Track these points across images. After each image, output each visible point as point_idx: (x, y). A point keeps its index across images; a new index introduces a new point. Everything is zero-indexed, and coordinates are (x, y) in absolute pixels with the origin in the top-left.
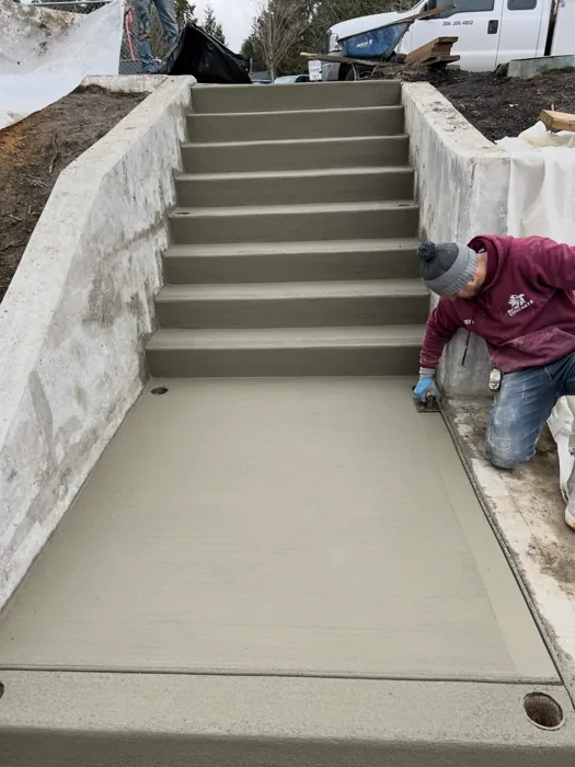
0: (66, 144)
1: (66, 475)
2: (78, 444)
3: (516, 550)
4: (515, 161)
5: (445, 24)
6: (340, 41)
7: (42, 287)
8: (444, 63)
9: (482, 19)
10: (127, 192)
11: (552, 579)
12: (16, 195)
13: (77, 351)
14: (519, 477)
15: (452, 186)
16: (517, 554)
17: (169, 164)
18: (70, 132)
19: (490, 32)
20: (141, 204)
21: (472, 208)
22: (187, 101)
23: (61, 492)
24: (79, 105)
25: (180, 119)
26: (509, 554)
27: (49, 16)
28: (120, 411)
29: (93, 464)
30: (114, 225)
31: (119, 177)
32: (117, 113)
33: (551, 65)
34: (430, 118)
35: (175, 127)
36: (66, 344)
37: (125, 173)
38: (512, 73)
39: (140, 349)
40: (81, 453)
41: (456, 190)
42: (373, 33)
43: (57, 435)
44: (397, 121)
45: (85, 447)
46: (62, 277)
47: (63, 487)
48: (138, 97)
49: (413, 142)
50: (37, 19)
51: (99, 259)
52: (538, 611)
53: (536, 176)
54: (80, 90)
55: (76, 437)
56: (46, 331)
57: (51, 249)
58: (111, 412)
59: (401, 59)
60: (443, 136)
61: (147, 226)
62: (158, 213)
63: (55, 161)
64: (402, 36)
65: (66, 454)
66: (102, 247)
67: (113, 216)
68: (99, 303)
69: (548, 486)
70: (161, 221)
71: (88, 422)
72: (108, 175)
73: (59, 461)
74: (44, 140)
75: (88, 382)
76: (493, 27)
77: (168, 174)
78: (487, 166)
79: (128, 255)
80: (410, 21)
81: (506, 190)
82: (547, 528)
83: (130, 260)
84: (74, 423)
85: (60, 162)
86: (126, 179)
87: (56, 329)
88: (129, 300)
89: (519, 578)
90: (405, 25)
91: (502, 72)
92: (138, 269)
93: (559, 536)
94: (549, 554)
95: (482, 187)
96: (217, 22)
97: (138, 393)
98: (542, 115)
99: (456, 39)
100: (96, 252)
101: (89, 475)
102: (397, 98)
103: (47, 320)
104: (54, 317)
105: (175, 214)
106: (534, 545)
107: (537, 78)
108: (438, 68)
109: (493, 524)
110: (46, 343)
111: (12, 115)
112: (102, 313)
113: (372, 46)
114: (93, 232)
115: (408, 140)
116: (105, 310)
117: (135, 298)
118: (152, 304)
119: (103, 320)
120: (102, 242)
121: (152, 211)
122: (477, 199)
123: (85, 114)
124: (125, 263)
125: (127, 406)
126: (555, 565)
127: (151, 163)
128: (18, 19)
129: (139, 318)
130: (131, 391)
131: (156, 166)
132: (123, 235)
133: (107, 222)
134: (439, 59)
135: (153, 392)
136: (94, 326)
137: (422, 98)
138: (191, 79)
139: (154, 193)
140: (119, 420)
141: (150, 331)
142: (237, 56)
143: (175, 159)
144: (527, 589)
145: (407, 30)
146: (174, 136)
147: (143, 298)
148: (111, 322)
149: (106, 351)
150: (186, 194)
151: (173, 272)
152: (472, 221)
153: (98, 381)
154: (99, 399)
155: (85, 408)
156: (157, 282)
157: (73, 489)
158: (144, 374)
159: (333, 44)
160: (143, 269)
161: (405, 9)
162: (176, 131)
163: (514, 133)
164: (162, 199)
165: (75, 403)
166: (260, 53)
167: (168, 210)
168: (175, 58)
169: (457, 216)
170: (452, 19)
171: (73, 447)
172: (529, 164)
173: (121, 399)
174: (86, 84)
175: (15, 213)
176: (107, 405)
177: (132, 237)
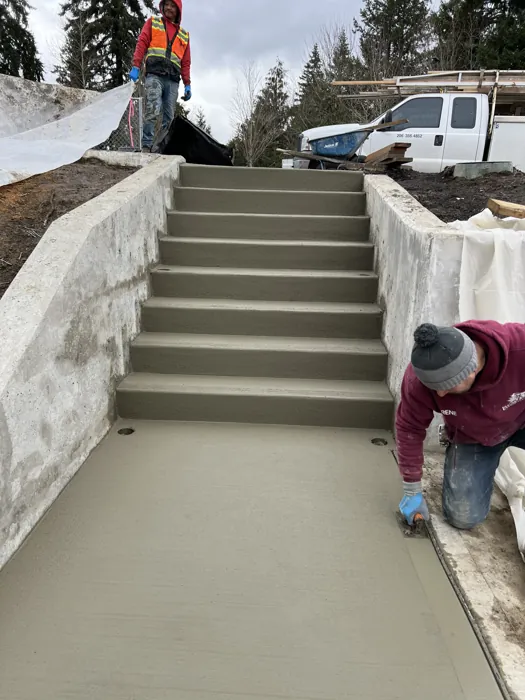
0: (63, 203)
1: (19, 513)
2: (36, 481)
3: (480, 614)
4: (468, 238)
5: (399, 136)
6: (310, 142)
7: (19, 323)
8: (399, 163)
9: (432, 133)
10: (113, 245)
11: (518, 647)
12: (10, 243)
13: (48, 387)
14: (478, 535)
15: (410, 257)
16: (481, 619)
17: (155, 227)
18: (67, 193)
19: (435, 144)
20: (125, 257)
21: (429, 277)
22: (175, 176)
23: (12, 530)
24: (78, 172)
25: (168, 190)
26: (474, 620)
27: (63, 93)
28: (85, 450)
29: (50, 502)
30: (98, 273)
31: (107, 231)
32: (112, 181)
33: (491, 169)
34: (390, 203)
35: (163, 195)
36: (36, 378)
37: (113, 226)
38: (457, 174)
39: (112, 390)
40: (39, 491)
41: (414, 261)
42: (339, 138)
43: (16, 470)
44: (360, 204)
45: (44, 484)
46: (41, 316)
47: (14, 525)
48: (130, 170)
49: (374, 222)
50: (52, 95)
51: (79, 302)
52: (505, 683)
53: (486, 253)
54: (82, 161)
55: (36, 473)
56: (17, 364)
57: (34, 289)
58: (75, 450)
59: (362, 160)
60: (401, 215)
61: (129, 278)
62: (140, 267)
63: (50, 216)
64: (363, 142)
65: (23, 490)
66: (83, 291)
67: (98, 266)
68: (75, 342)
69: (506, 546)
70: (143, 275)
71: (50, 459)
72: (97, 227)
73: (14, 497)
74: (42, 198)
75: (54, 417)
76: (439, 140)
77: (154, 235)
78: (443, 241)
79: (108, 301)
80: (370, 131)
81: (459, 263)
82: (508, 589)
83: (110, 305)
84: (34, 459)
85: (54, 216)
86: (113, 234)
87: (28, 364)
88: (105, 342)
89: (484, 645)
90: (366, 133)
91: (449, 173)
92: (117, 315)
93: (521, 601)
94: (513, 619)
95: (439, 259)
96: (207, 125)
97: (104, 432)
98: (489, 203)
99: (410, 144)
100: (77, 295)
101: (45, 512)
102: (360, 186)
103: (19, 354)
104: (27, 350)
105: (154, 270)
106: (498, 609)
107: (478, 178)
108: (394, 165)
109: (455, 584)
110: (15, 376)
111: (15, 175)
112: (77, 351)
113: (337, 148)
114: (77, 275)
115: (369, 220)
116: (80, 350)
117: (111, 341)
118: (127, 348)
119: (77, 359)
120: (85, 288)
121: (135, 265)
122: (434, 269)
123: (84, 180)
124: (105, 308)
125: (92, 445)
126: (520, 632)
127: (139, 223)
128: (35, 96)
129: (113, 360)
130: (98, 430)
131: (143, 226)
132: (105, 283)
133: (91, 269)
134: (395, 160)
135: (120, 432)
136: (67, 364)
137: (381, 188)
138: (180, 159)
139: (139, 249)
140: (83, 458)
141: (122, 373)
142: (222, 146)
143: (160, 223)
144: (493, 657)
145: (366, 138)
146: (161, 201)
147: (119, 342)
148: (85, 362)
149: (76, 388)
150: (168, 253)
151: (150, 320)
152: (429, 289)
153: (64, 418)
154: (64, 436)
155: (48, 443)
156: (134, 329)
157: (26, 528)
158: (112, 414)
159: (304, 145)
160: (121, 316)
161: (363, 123)
162: (164, 200)
163: (465, 217)
164: (146, 255)
165: (38, 439)
166: (241, 152)
167: (151, 265)
168: (166, 142)
169: (414, 285)
170: (404, 132)
171: (31, 483)
172: (479, 241)
173: (86, 437)
174: (88, 156)
175: (6, 258)
176: (72, 442)
177: (113, 285)
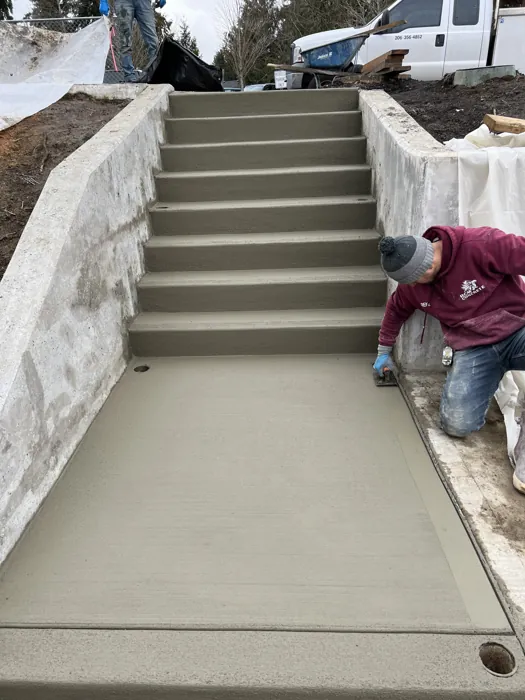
0: (56, 146)
1: (56, 447)
2: (67, 419)
3: (469, 511)
4: (462, 160)
5: (397, 38)
6: (303, 54)
7: (34, 275)
8: (396, 73)
9: (430, 33)
10: (111, 189)
11: (503, 537)
12: (10, 192)
13: (67, 332)
14: (471, 445)
15: (406, 182)
16: (470, 515)
17: (150, 164)
18: (59, 135)
19: (437, 45)
20: (124, 199)
21: (424, 202)
22: (165, 108)
23: (52, 463)
24: (67, 111)
25: (159, 123)
26: (464, 516)
27: (40, 35)
28: (106, 389)
29: (81, 437)
30: (100, 219)
31: (104, 178)
32: (102, 118)
33: (492, 74)
34: (385, 122)
35: (155, 128)
36: (56, 326)
37: (110, 171)
38: (457, 82)
39: (124, 331)
40: (70, 427)
41: (410, 186)
42: (333, 46)
43: (48, 410)
44: (356, 124)
45: (74, 421)
46: (53, 266)
47: (53, 458)
48: (121, 104)
49: (371, 143)
50: (29, 37)
51: (86, 250)
52: (490, 567)
53: (481, 173)
54: (68, 97)
55: (65, 412)
56: (38, 315)
57: (44, 241)
58: (98, 388)
59: (358, 70)
60: (397, 137)
61: (130, 220)
62: (140, 207)
63: (45, 161)
64: (358, 49)
65: (56, 427)
66: (89, 239)
67: (99, 211)
68: (86, 289)
69: (497, 453)
70: (143, 215)
71: (77, 398)
72: (95, 173)
73: (50, 434)
74: (35, 142)
75: (76, 361)
76: (440, 40)
77: (149, 173)
78: (437, 164)
79: (113, 246)
80: (365, 36)
81: (455, 186)
82: (496, 490)
83: (114, 250)
84: (63, 399)
85: (50, 162)
86: (111, 178)
87: (48, 314)
88: (114, 286)
89: (472, 537)
90: (362, 39)
91: (448, 81)
92: (121, 258)
93: (507, 498)
94: (499, 515)
95: (433, 184)
96: (192, 36)
97: (122, 370)
98: (485, 119)
99: (407, 51)
100: (83, 243)
101: (77, 446)
102: (356, 104)
103: (39, 304)
104: (45, 303)
105: (154, 209)
106: (486, 506)
107: (479, 86)
108: (391, 77)
109: (448, 488)
110: (38, 326)
111: (6, 120)
112: (89, 298)
113: (331, 58)
114: (81, 225)
115: (365, 141)
116: (93, 295)
117: (119, 284)
118: (135, 290)
119: (90, 305)
120: (90, 235)
121: (134, 206)
122: (429, 194)
123: (74, 120)
124: (110, 253)
125: (112, 383)
126: (505, 525)
127: (134, 162)
128: (11, 36)
129: (122, 303)
130: (116, 370)
131: (138, 165)
132: (108, 229)
133: (93, 216)
134: (392, 69)
135: (136, 370)
136: (82, 311)
137: (377, 105)
138: (168, 87)
139: (137, 190)
140: (105, 396)
141: (132, 314)
142: (211, 67)
143: (154, 159)
144: (480, 547)
145: (363, 43)
146: (153, 137)
147: (127, 284)
148: (98, 307)
149: (93, 332)
150: (165, 190)
151: (154, 260)
152: (424, 213)
153: (85, 360)
154: (86, 376)
155: (74, 385)
156: (139, 270)
157: (63, 460)
158: (127, 353)
159: (297, 57)
160: (126, 258)
161: (361, 25)
162: (156, 134)
163: (460, 135)
164: (143, 195)
165: (64, 382)
166: (231, 64)
167: (149, 204)
168: (154, 68)
169: (410, 210)
170: (403, 34)
171: (63, 421)
172: (474, 162)
173: (106, 377)
174: (74, 92)
175: (9, 208)
176: (93, 382)
177: (115, 229)
